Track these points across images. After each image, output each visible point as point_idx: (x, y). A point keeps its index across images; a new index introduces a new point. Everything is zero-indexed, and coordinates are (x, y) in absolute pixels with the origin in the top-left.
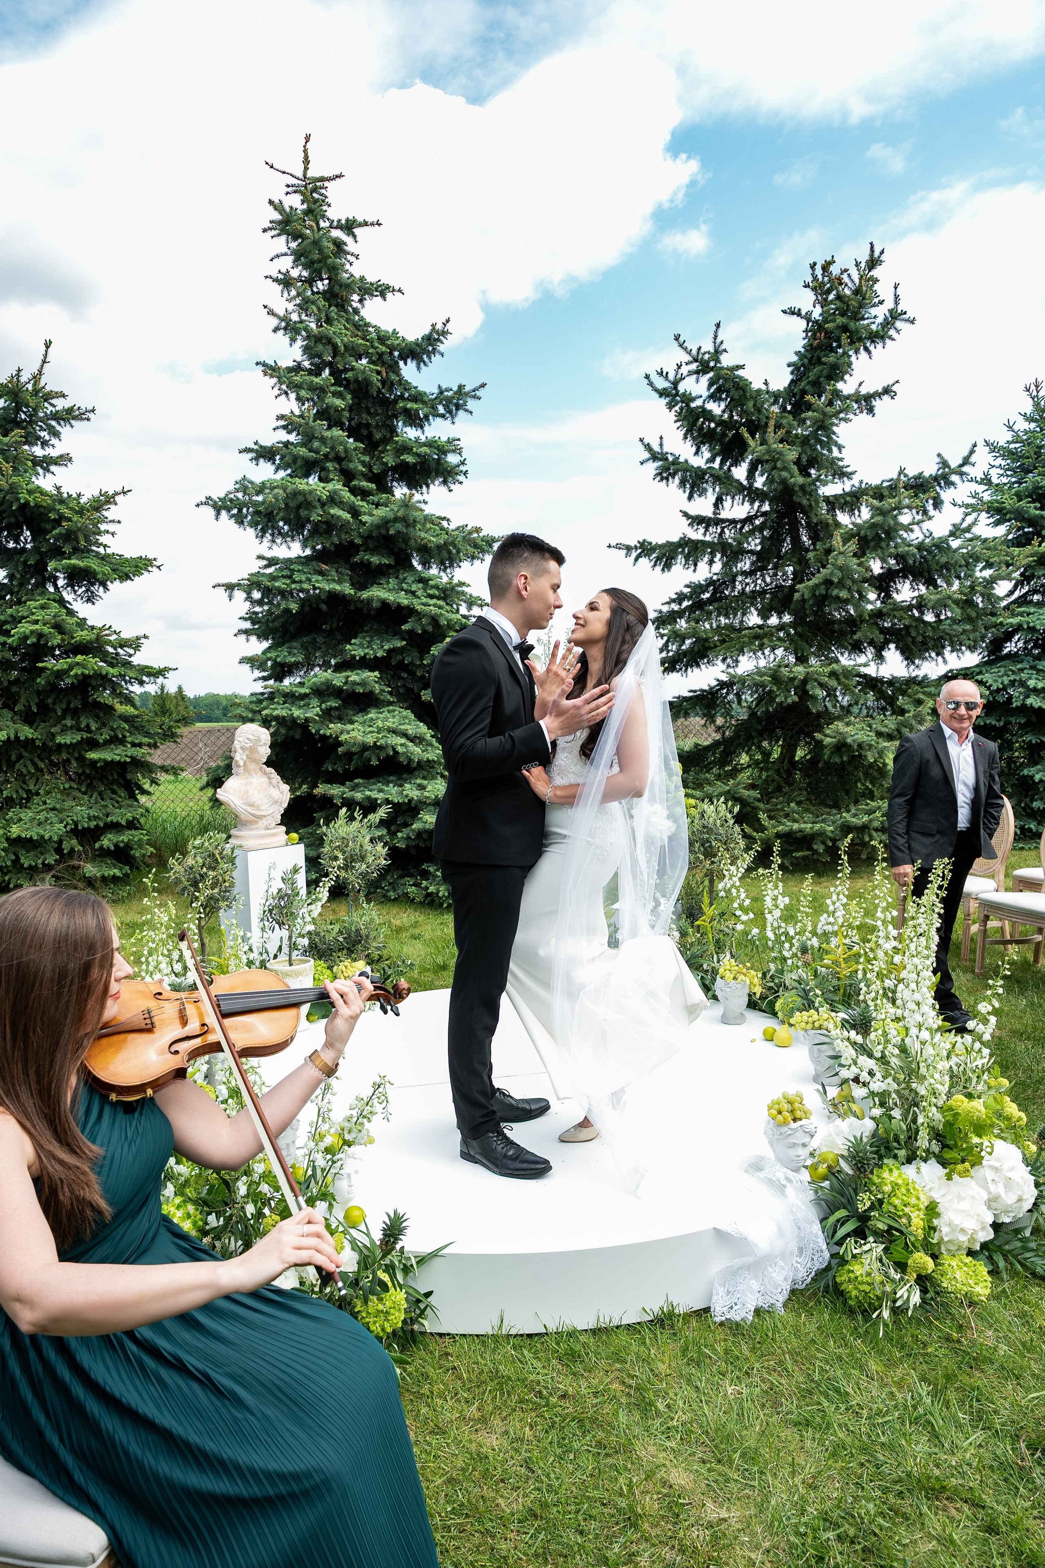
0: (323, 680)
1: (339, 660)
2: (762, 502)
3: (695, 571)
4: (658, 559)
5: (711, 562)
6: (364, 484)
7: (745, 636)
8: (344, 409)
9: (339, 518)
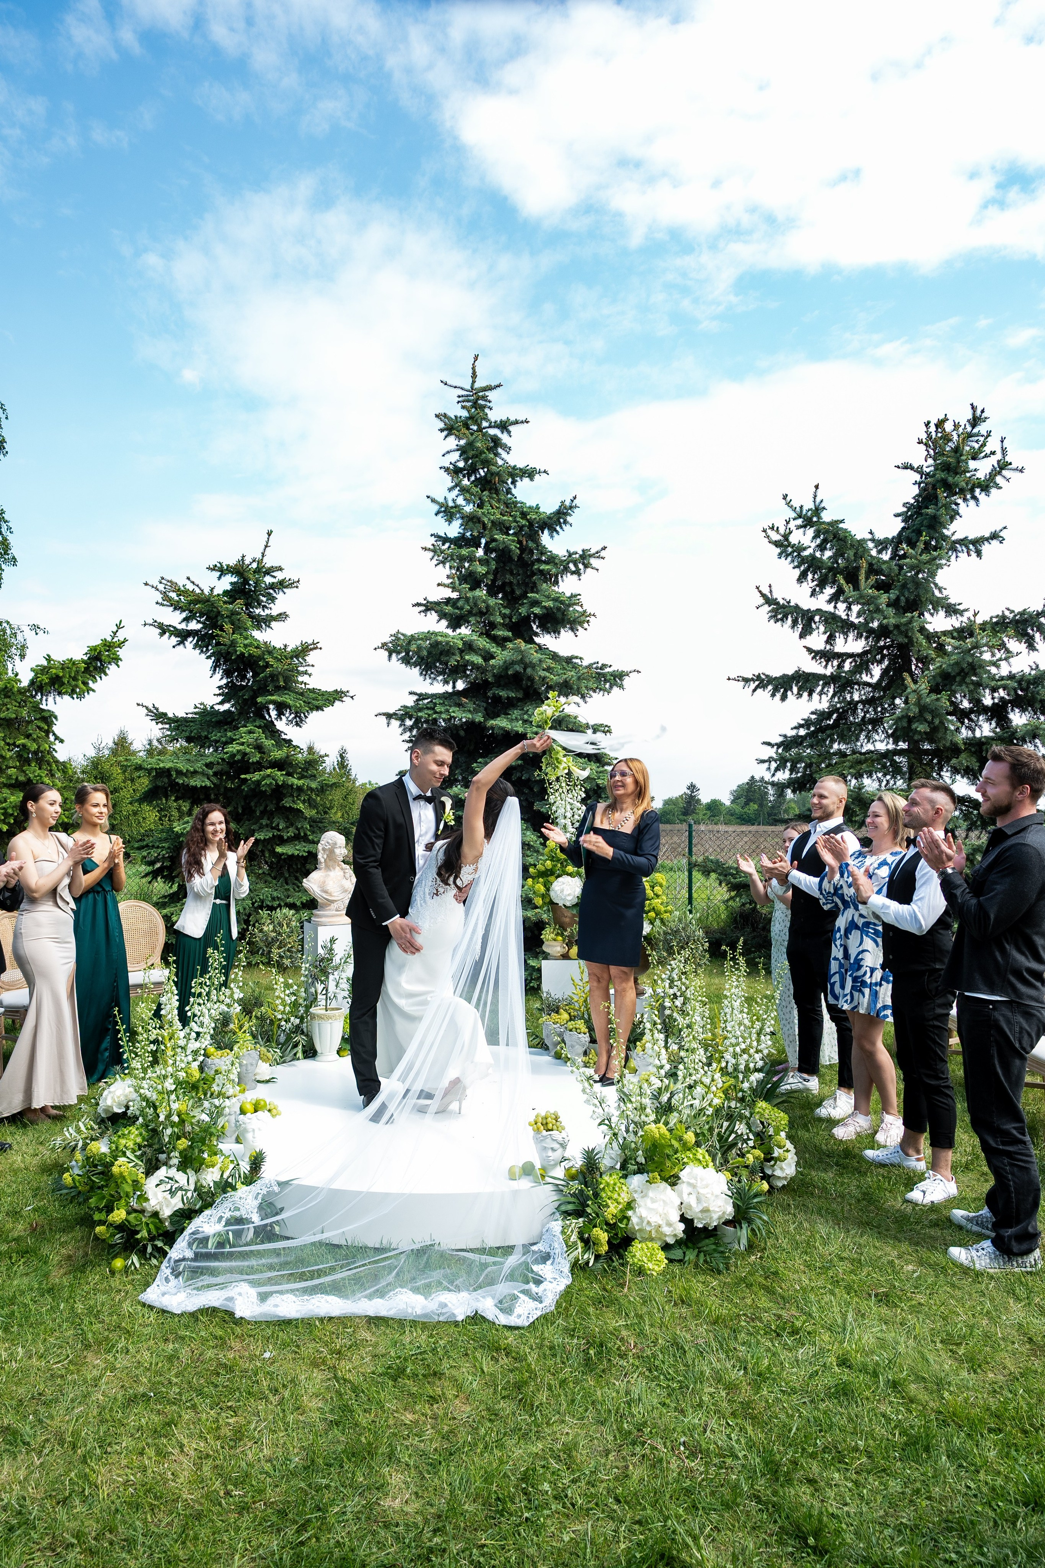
2: (878, 638)
3: (812, 700)
4: (775, 689)
5: (822, 693)
6: (502, 633)
8: (487, 573)
9: (473, 662)
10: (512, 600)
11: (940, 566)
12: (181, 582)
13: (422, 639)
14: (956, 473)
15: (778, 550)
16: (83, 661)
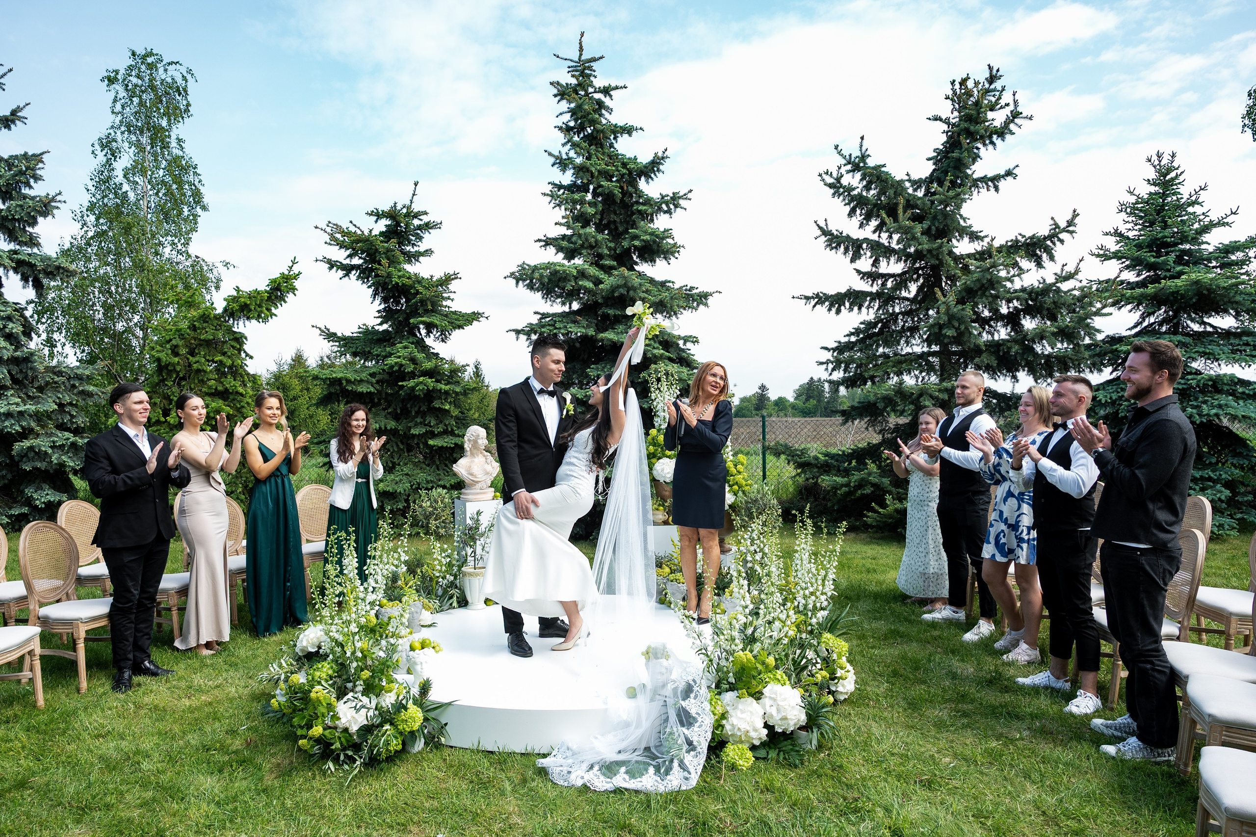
2: (914, 261)
3: (861, 313)
4: (831, 306)
6: (608, 262)
8: (596, 213)
9: (585, 287)
10: (616, 235)
11: (964, 200)
12: (345, 225)
13: (543, 269)
14: (977, 123)
15: (832, 191)
16: (266, 291)
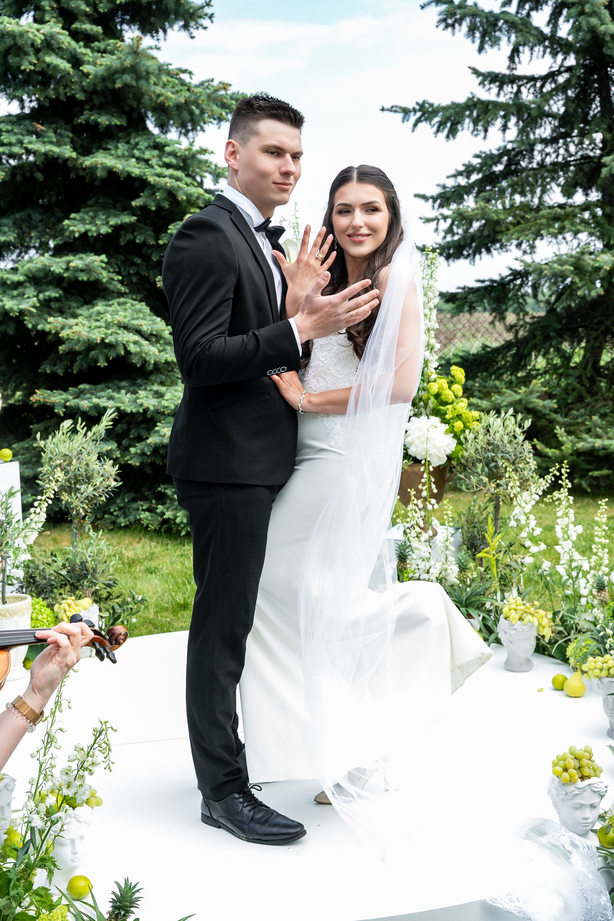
0: (39, 265)
1: (59, 241)
2: (566, 54)
3: (485, 138)
4: (442, 124)
5: (505, 128)
6: (88, 27)
7: (543, 216)
